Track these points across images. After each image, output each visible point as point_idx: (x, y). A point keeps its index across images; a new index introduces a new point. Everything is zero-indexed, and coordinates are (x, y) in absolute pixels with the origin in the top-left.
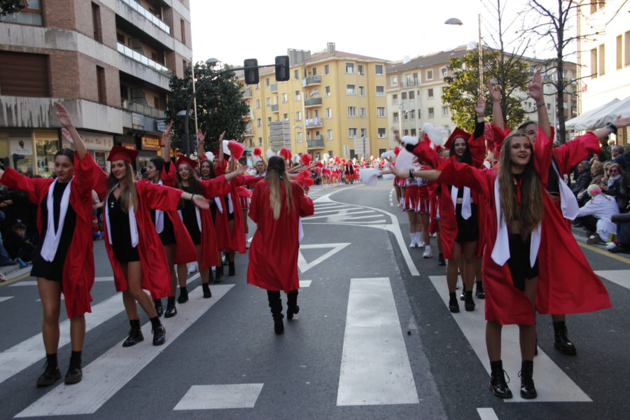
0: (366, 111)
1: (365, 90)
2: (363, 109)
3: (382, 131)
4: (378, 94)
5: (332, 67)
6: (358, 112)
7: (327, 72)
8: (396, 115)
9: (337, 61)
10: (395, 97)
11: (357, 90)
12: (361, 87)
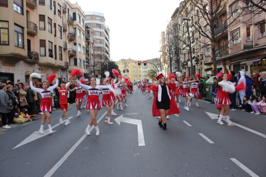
0: (137, 72)
1: (137, 67)
2: (136, 71)
3: (140, 76)
4: (139, 68)
5: (130, 63)
6: (135, 72)
7: (129, 63)
8: (143, 72)
9: (131, 62)
10: (143, 68)
11: (135, 67)
12: (136, 67)
